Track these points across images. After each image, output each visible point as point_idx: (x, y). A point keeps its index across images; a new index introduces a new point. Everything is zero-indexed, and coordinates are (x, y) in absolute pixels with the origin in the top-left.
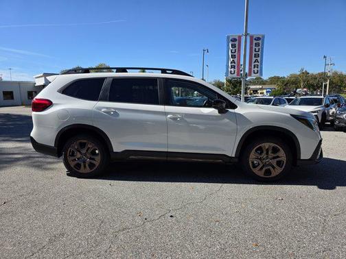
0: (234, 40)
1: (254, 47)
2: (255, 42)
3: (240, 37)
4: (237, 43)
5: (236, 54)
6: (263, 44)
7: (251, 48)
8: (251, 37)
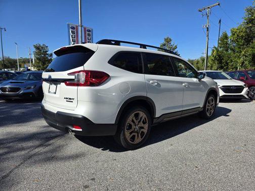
0: (73, 28)
1: (87, 37)
2: (87, 33)
3: (77, 27)
4: (75, 30)
5: (76, 39)
6: (92, 35)
7: (85, 37)
8: (85, 29)
